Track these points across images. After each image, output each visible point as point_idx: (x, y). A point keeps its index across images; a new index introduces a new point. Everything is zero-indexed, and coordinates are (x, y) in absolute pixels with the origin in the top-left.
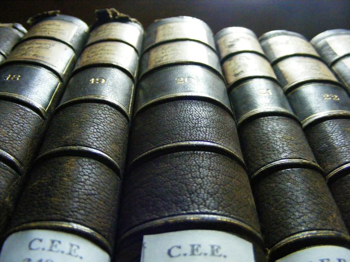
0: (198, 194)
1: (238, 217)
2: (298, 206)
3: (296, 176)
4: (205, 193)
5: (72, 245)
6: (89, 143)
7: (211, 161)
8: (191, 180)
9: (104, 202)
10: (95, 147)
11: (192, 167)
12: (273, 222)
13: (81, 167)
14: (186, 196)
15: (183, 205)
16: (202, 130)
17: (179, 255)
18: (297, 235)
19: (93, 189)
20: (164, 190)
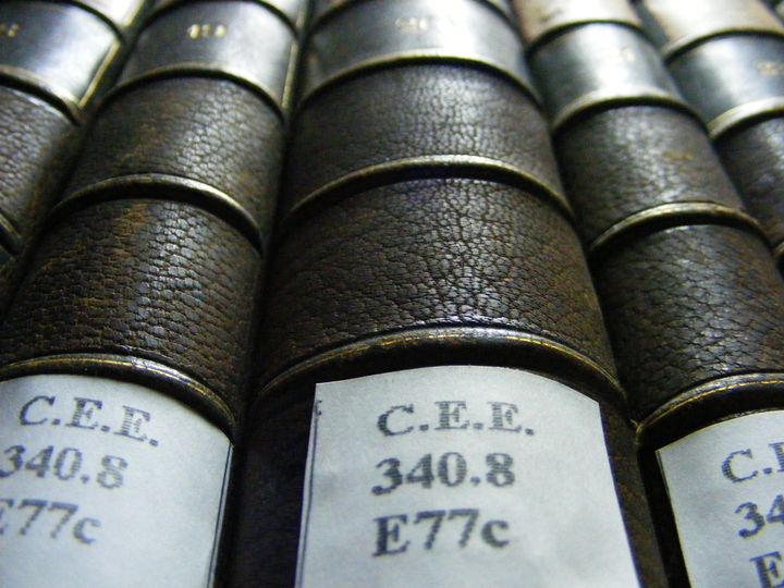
0: (456, 277)
1: (561, 336)
2: (709, 315)
3: (701, 244)
4: (474, 276)
5: (130, 412)
6: (179, 167)
7: (488, 201)
8: (438, 245)
9: (218, 308)
10: (197, 177)
11: (440, 214)
12: (648, 355)
13: (158, 223)
14: (426, 284)
15: (417, 306)
16: (463, 130)
17: (410, 429)
18: (711, 385)
19: (189, 276)
20: (370, 271)
